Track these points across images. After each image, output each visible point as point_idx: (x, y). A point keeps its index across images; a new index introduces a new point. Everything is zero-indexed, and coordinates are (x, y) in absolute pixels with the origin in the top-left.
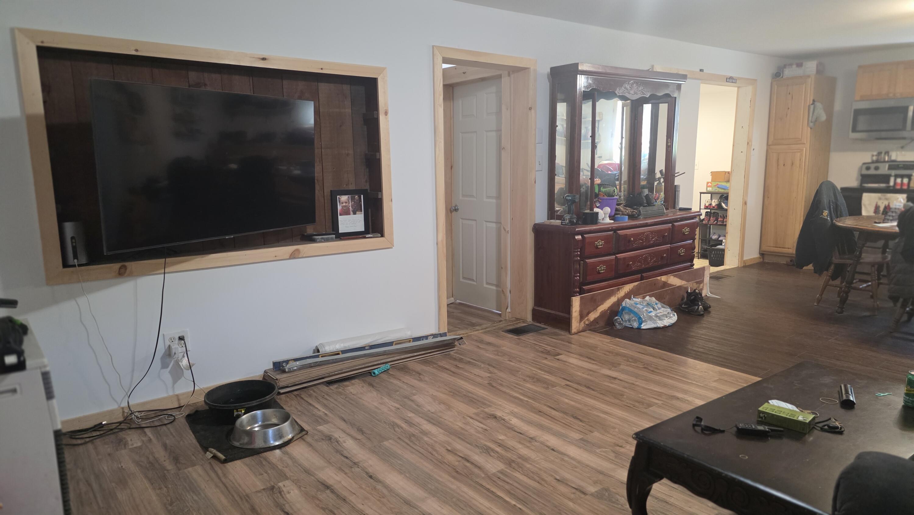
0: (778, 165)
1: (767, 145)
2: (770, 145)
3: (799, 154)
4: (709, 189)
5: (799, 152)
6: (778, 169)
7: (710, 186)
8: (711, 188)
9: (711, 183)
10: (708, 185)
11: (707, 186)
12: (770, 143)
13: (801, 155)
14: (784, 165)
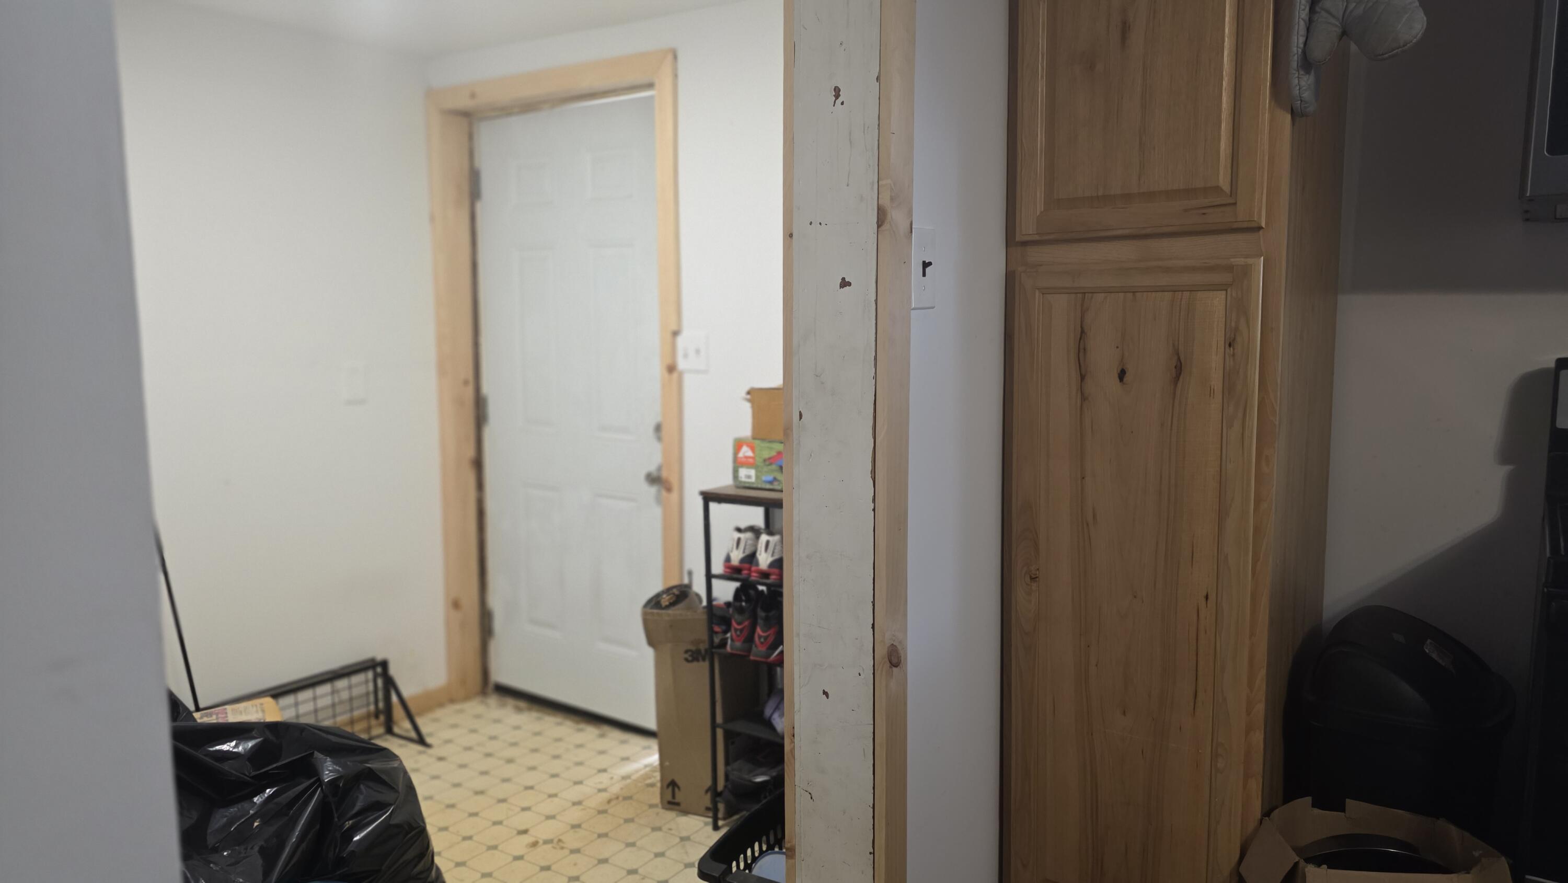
0: (1082, 378)
1: (1011, 240)
2: (1025, 244)
3: (1217, 302)
4: (743, 473)
5: (1223, 287)
6: (1084, 398)
7: (747, 463)
8: (752, 472)
9: (752, 449)
10: (741, 455)
11: (738, 464)
12: (1027, 228)
13: (1240, 308)
14: (1122, 375)
